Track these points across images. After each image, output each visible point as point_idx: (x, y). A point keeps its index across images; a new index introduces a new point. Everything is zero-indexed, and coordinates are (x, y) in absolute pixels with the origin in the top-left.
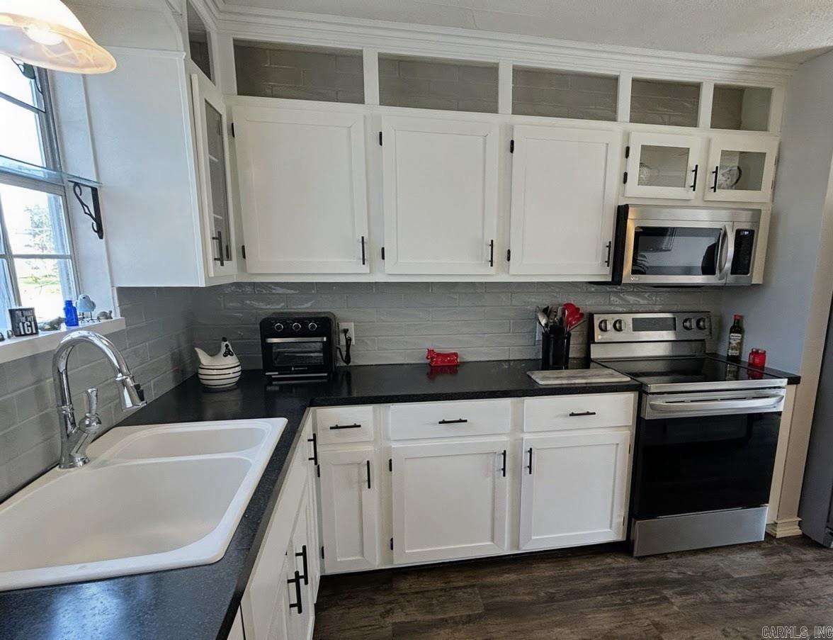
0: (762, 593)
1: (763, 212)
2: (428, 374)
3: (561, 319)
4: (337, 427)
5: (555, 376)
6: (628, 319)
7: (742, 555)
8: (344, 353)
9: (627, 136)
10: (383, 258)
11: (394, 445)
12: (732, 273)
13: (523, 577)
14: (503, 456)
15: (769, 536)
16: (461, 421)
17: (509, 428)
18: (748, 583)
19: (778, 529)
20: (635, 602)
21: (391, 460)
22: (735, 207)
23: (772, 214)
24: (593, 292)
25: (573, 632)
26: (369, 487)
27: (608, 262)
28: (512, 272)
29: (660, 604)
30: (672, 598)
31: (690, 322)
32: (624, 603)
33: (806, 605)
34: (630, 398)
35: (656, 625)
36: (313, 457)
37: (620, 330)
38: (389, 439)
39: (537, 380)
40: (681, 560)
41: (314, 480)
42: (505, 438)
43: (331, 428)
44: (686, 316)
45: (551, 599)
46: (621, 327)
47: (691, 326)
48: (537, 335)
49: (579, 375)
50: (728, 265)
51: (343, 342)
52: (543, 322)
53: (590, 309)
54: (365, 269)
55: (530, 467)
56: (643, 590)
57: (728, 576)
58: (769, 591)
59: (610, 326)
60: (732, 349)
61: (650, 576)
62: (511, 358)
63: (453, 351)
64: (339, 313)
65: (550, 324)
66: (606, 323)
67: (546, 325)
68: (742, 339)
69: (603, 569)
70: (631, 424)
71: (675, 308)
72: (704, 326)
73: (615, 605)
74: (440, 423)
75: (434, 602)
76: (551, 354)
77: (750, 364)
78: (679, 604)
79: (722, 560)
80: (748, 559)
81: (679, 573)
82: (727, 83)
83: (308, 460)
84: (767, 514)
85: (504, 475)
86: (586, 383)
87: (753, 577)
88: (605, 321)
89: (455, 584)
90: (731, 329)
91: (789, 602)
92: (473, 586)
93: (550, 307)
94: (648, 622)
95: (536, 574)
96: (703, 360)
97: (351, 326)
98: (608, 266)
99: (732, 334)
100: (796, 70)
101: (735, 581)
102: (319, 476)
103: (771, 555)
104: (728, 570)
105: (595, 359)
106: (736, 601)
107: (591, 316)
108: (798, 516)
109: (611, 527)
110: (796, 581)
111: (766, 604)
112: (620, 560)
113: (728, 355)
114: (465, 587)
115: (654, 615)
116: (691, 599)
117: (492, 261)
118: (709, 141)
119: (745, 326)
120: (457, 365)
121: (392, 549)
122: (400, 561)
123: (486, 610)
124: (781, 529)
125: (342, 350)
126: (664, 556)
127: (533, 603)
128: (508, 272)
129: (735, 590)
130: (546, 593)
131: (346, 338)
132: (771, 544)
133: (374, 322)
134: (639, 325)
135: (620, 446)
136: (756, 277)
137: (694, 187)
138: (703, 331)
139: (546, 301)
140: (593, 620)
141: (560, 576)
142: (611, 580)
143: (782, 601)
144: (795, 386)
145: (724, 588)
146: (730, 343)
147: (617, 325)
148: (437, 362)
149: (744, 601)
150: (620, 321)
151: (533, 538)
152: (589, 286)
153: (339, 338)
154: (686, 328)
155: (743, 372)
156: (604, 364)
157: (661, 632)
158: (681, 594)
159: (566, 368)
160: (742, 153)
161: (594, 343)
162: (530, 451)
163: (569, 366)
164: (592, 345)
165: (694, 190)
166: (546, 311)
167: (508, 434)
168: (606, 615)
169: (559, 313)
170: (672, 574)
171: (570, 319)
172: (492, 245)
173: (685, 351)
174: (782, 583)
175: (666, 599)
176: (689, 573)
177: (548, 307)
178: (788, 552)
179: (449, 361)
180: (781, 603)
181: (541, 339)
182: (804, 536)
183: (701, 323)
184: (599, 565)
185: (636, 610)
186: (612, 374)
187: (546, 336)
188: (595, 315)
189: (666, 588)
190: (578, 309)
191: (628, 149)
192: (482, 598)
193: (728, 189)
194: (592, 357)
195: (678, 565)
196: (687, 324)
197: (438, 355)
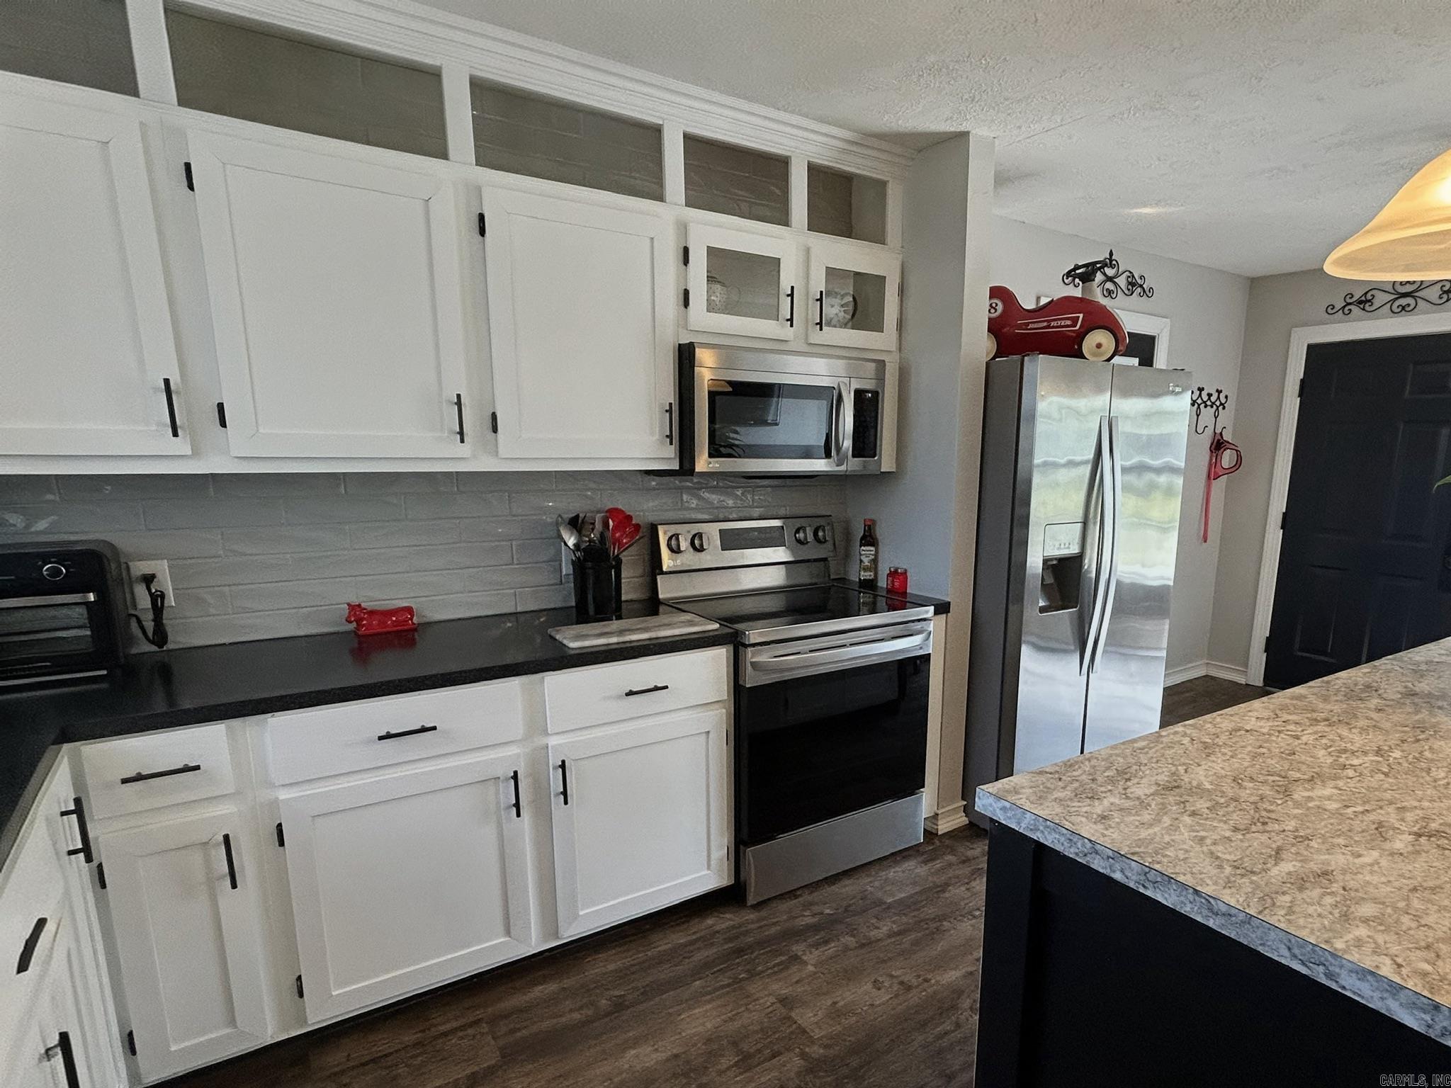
0: (922, 915)
1: (887, 364)
2: (352, 652)
3: (602, 534)
4: (139, 778)
5: (598, 632)
6: (712, 531)
7: (897, 869)
8: (150, 626)
9: (683, 228)
10: (223, 424)
11: (284, 795)
12: (854, 456)
13: (567, 983)
14: (512, 782)
15: (930, 835)
16: (424, 730)
17: (519, 731)
18: (905, 906)
19: (940, 822)
20: (752, 975)
21: (280, 825)
22: (855, 356)
23: (900, 368)
24: (654, 489)
25: (656, 1050)
26: (234, 886)
27: (670, 437)
28: (503, 452)
29: (787, 968)
30: (805, 954)
31: (805, 532)
32: (736, 981)
33: (975, 917)
34: (719, 656)
35: (783, 1001)
36: (80, 846)
37: (700, 549)
38: (272, 786)
39: (565, 642)
40: (816, 896)
41: (90, 896)
42: (513, 750)
43: (125, 781)
44: (798, 523)
45: (619, 1006)
46: (702, 545)
47: (806, 538)
48: (564, 564)
49: (639, 626)
50: (847, 444)
51: (144, 601)
52: (571, 541)
53: (651, 518)
54: (181, 446)
55: (565, 793)
56: (763, 954)
57: (880, 903)
58: (931, 911)
59: (684, 545)
60: (865, 570)
61: (773, 930)
62: (519, 609)
63: (405, 604)
64: (123, 541)
65: (583, 546)
66: (678, 539)
67: (577, 546)
68: (876, 555)
69: (701, 937)
70: (726, 698)
71: (782, 512)
72: (824, 537)
73: (723, 987)
74: (381, 738)
75: (402, 1070)
76: (590, 597)
77: (889, 591)
78: (813, 962)
79: (871, 882)
80: (903, 872)
81: (814, 915)
82: (826, 163)
83: (67, 857)
84: (926, 801)
85: (518, 815)
86: (650, 639)
87: (911, 896)
88: (676, 536)
89: (442, 1028)
90: (862, 539)
91: (955, 919)
92: (477, 1022)
93: (582, 515)
94: (772, 999)
95: (592, 972)
96: (826, 590)
97: (162, 569)
98: (671, 444)
99: (863, 548)
100: (913, 159)
101: (888, 908)
102: (103, 886)
103: (932, 860)
104: (880, 894)
105: (665, 599)
106: (889, 936)
107: (653, 529)
108: (963, 799)
109: (709, 868)
110: (963, 888)
111: (927, 929)
112: (728, 916)
113: (860, 579)
114: (463, 1028)
115: (779, 987)
116: (832, 949)
117: (461, 433)
118: (808, 250)
119: (880, 532)
120: (414, 629)
121: (301, 994)
122: (319, 1014)
123: (503, 1057)
124: (945, 821)
125: (142, 618)
126: (792, 894)
127: (588, 1022)
128: (497, 455)
129: (888, 920)
130: (610, 1000)
131: (151, 594)
132: (933, 844)
133: (219, 556)
134: (732, 541)
135: (711, 735)
136: (887, 461)
137: (791, 320)
138: (825, 545)
139: (575, 505)
140: (688, 1020)
141: (632, 965)
142: (715, 950)
143: (945, 919)
144: (944, 615)
145: (874, 921)
146: (861, 561)
147: (697, 542)
148: (369, 626)
149: (899, 933)
150: (700, 535)
151: (581, 913)
152: (647, 478)
153: (132, 593)
154: (799, 541)
155: (882, 602)
156: (678, 605)
157: (792, 1009)
158: (816, 945)
159: (619, 618)
160: (857, 274)
161: (662, 573)
162: (563, 766)
163: (624, 611)
164: (659, 578)
165: (792, 326)
166: (576, 524)
167: (520, 740)
168: (709, 1007)
169: (599, 526)
170: (806, 919)
171: (617, 535)
172: (459, 403)
173: (804, 577)
174: (947, 895)
175: (795, 958)
176: (828, 911)
177: (577, 516)
178: (953, 851)
179: (397, 623)
180: (945, 923)
181: (571, 572)
182: (971, 825)
183: (820, 534)
184: (694, 933)
185: (754, 987)
186: (689, 621)
187: (579, 566)
188: (659, 527)
189: (797, 942)
190: (630, 518)
191: (686, 250)
192: (493, 1038)
193: (841, 327)
194: (661, 596)
195: (811, 904)
196: (801, 535)
197: (372, 613)
